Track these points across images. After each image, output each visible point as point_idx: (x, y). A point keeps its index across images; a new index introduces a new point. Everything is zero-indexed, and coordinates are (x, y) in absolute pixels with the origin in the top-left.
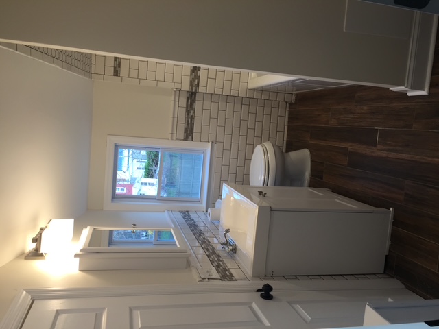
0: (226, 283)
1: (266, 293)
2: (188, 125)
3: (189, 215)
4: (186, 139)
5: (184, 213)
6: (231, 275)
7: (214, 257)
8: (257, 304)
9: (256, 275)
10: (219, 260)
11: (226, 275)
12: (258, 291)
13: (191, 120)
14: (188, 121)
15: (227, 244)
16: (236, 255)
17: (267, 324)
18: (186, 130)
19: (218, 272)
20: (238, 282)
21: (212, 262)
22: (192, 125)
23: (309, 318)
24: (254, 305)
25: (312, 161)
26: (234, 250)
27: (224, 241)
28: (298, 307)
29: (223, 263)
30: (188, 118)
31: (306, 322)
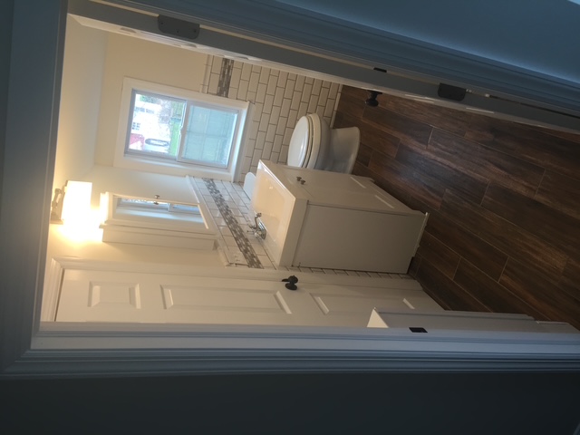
0: (253, 270)
1: (291, 284)
2: (223, 77)
3: (214, 186)
4: (220, 94)
5: (208, 182)
6: (259, 262)
7: (241, 241)
8: (281, 293)
9: (283, 265)
10: (247, 245)
11: (253, 262)
12: (284, 280)
13: (229, 72)
14: (224, 72)
15: (256, 228)
16: (265, 242)
17: (289, 312)
18: (220, 84)
19: (246, 258)
20: (265, 270)
21: (240, 246)
22: (229, 78)
23: (327, 310)
24: (278, 294)
25: (361, 143)
26: (264, 236)
27: (253, 224)
28: (319, 300)
29: (251, 248)
30: (225, 68)
31: (324, 314)
